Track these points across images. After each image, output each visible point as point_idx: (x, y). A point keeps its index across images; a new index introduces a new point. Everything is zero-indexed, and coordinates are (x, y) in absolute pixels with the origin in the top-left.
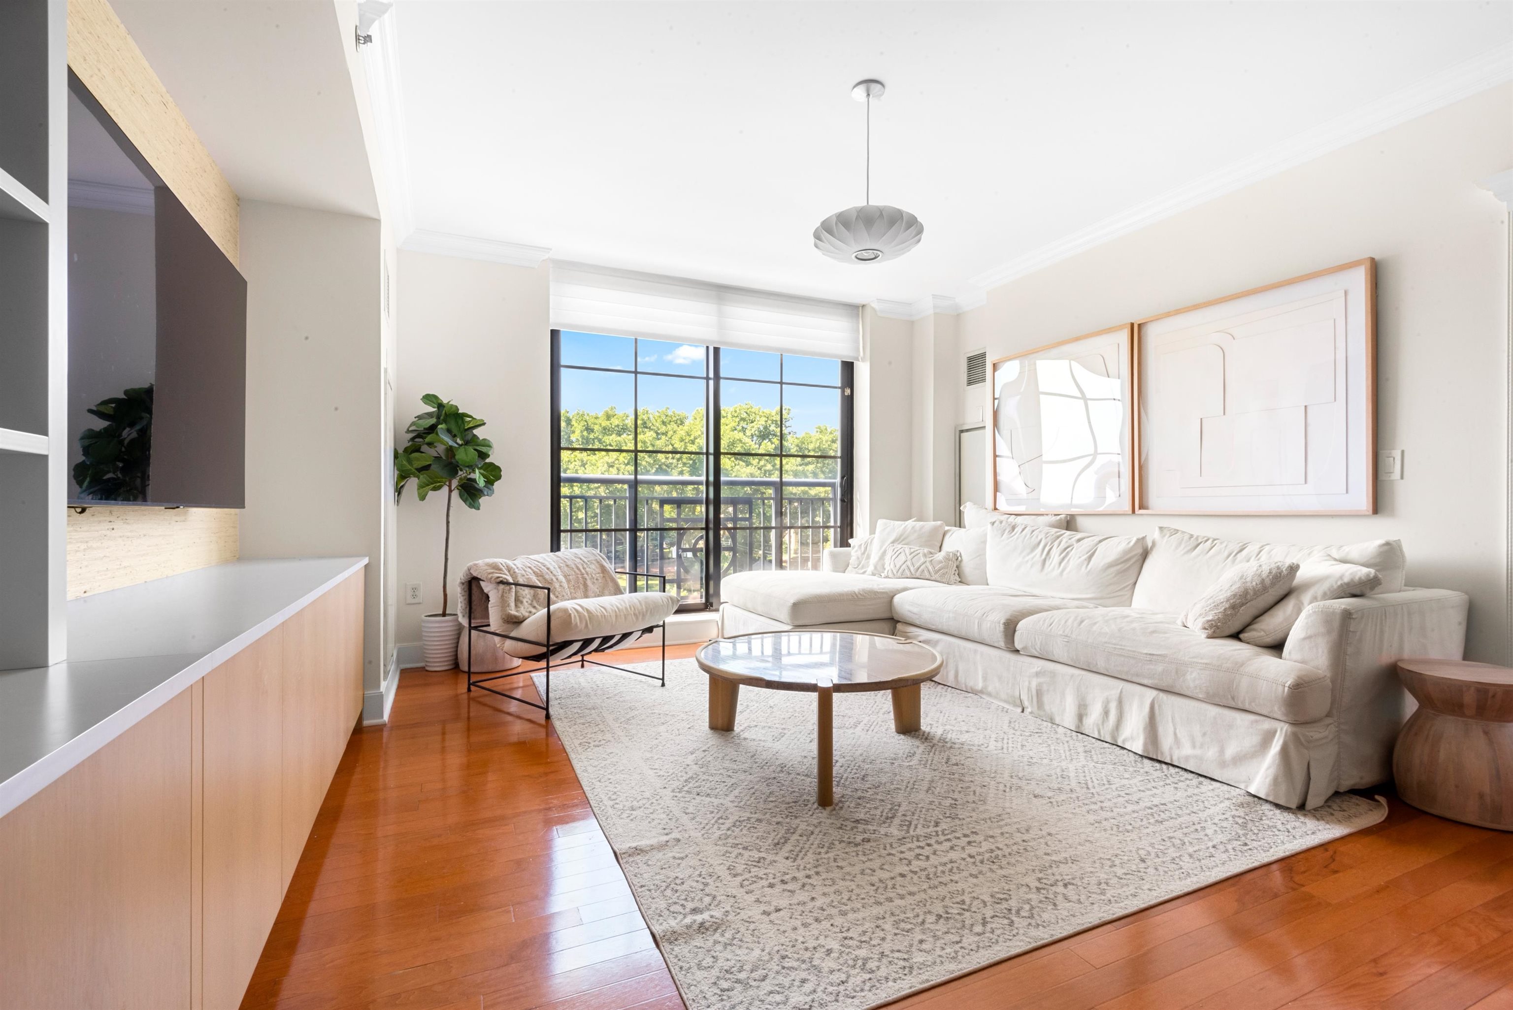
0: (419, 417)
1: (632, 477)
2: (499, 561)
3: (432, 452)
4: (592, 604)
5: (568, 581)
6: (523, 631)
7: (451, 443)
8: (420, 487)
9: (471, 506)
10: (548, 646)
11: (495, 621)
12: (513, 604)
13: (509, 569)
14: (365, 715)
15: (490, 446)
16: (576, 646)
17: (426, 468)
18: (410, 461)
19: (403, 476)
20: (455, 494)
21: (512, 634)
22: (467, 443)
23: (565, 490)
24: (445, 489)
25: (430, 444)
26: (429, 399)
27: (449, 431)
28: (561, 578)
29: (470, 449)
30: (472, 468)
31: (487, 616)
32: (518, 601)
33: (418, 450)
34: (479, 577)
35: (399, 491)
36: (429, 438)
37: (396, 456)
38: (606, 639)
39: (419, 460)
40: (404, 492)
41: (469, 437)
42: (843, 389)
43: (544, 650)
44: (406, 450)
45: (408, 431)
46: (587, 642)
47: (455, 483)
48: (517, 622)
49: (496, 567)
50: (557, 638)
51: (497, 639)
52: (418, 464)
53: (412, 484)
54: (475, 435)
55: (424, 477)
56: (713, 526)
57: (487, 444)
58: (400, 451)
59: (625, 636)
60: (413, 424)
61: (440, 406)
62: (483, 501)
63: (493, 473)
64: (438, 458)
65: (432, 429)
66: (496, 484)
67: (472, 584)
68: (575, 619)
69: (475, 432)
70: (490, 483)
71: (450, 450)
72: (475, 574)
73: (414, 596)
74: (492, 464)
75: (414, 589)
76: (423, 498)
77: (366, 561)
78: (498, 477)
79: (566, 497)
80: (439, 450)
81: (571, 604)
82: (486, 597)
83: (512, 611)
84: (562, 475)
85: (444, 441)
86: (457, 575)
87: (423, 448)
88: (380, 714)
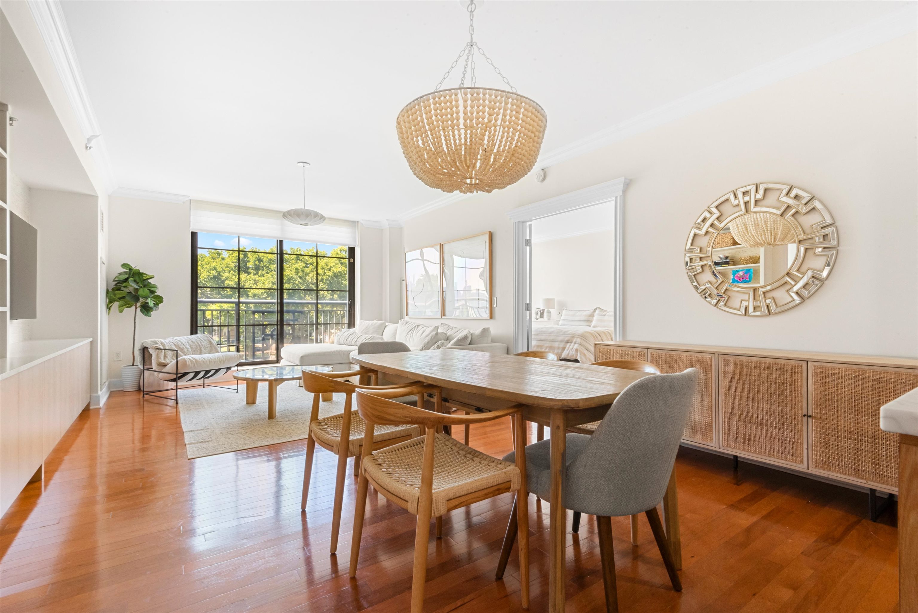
0: (120, 274)
1: (237, 300)
2: (157, 340)
3: (127, 290)
4: (197, 357)
5: (192, 348)
6: (166, 369)
7: (136, 287)
8: (120, 306)
9: (146, 315)
10: (177, 374)
11: (154, 366)
12: (162, 358)
13: (162, 343)
14: (91, 404)
15: (156, 288)
16: (192, 375)
17: (124, 297)
18: (115, 295)
19: (110, 301)
20: (139, 310)
21: (163, 371)
22: (145, 286)
23: (200, 307)
24: (134, 307)
25: (125, 287)
26: (124, 265)
27: (135, 281)
28: (188, 347)
29: (146, 289)
30: (147, 298)
31: (151, 364)
32: (165, 356)
33: (118, 290)
34: (147, 346)
35: (109, 308)
36: (124, 284)
37: (107, 292)
38: (207, 372)
39: (119, 294)
40: (112, 309)
41: (146, 283)
42: (349, 259)
43: (175, 376)
44: (113, 289)
45: (114, 281)
46: (197, 373)
47: (138, 304)
48: (165, 365)
49: (155, 342)
50: (181, 371)
51: (156, 373)
52: (118, 296)
53: (116, 305)
54: (149, 282)
55: (121, 302)
56: (281, 323)
57: (155, 287)
58: (110, 290)
59: (217, 371)
60: (116, 277)
61: (131, 269)
62: (152, 313)
63: (159, 300)
64: (130, 293)
65: (126, 280)
66: (160, 305)
67: (144, 350)
68: (188, 362)
69: (149, 281)
70: (156, 305)
71: (136, 290)
72: (145, 345)
73: (117, 357)
74: (158, 296)
75: (117, 354)
76: (121, 312)
77: (91, 339)
78: (161, 302)
79: (200, 310)
80: (131, 289)
81: (186, 357)
82: (151, 355)
83: (162, 361)
84: (199, 300)
85: (132, 285)
86: (138, 347)
87: (122, 289)
88: (99, 404)
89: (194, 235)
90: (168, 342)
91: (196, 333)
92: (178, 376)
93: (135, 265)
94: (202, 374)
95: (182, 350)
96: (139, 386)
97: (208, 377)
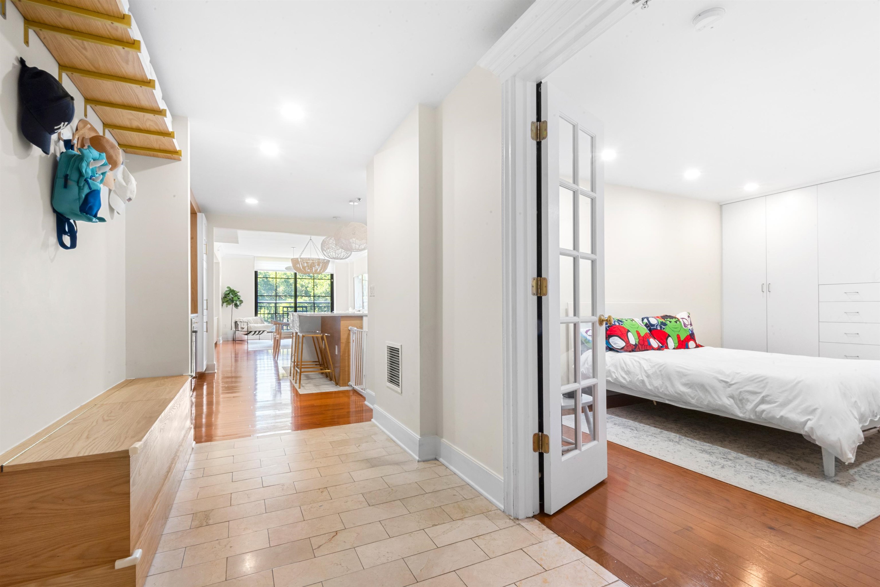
0: (226, 291)
1: (275, 302)
2: (241, 318)
4: (256, 325)
5: (254, 322)
6: (244, 330)
7: (232, 296)
8: (227, 305)
9: (237, 308)
11: (240, 329)
12: (242, 325)
13: (242, 320)
16: (253, 333)
17: (228, 301)
18: (224, 300)
19: (223, 303)
20: (233, 306)
21: (243, 330)
22: (236, 296)
23: (259, 305)
24: (231, 305)
25: (228, 296)
26: (228, 287)
27: (232, 294)
28: (252, 321)
30: (237, 301)
31: (238, 329)
32: (243, 325)
33: (226, 298)
35: (222, 305)
36: (228, 295)
37: (222, 299)
38: (259, 332)
39: (226, 299)
40: (223, 306)
41: (236, 294)
42: (331, 280)
43: (247, 333)
44: (224, 298)
45: (224, 294)
46: (255, 332)
47: (233, 304)
48: (243, 328)
49: (240, 319)
50: (250, 330)
51: (240, 332)
52: (226, 300)
53: (225, 304)
54: (238, 294)
55: (227, 303)
57: (240, 296)
59: (264, 331)
61: (230, 289)
62: (239, 307)
63: (241, 302)
64: (230, 299)
65: (229, 294)
66: (242, 304)
67: (236, 322)
68: (252, 327)
70: (240, 304)
71: (233, 298)
72: (236, 321)
74: (241, 300)
75: (225, 325)
76: (227, 307)
78: (242, 303)
79: (259, 306)
80: (230, 297)
81: (251, 325)
82: (238, 325)
83: (242, 326)
84: (258, 301)
85: (231, 296)
86: (233, 321)
87: (227, 297)
88: (220, 342)
89: (256, 273)
90: (245, 319)
91: (257, 316)
92: (248, 333)
93: (232, 288)
94: (257, 332)
95: (250, 322)
96: (234, 339)
97: (260, 334)
